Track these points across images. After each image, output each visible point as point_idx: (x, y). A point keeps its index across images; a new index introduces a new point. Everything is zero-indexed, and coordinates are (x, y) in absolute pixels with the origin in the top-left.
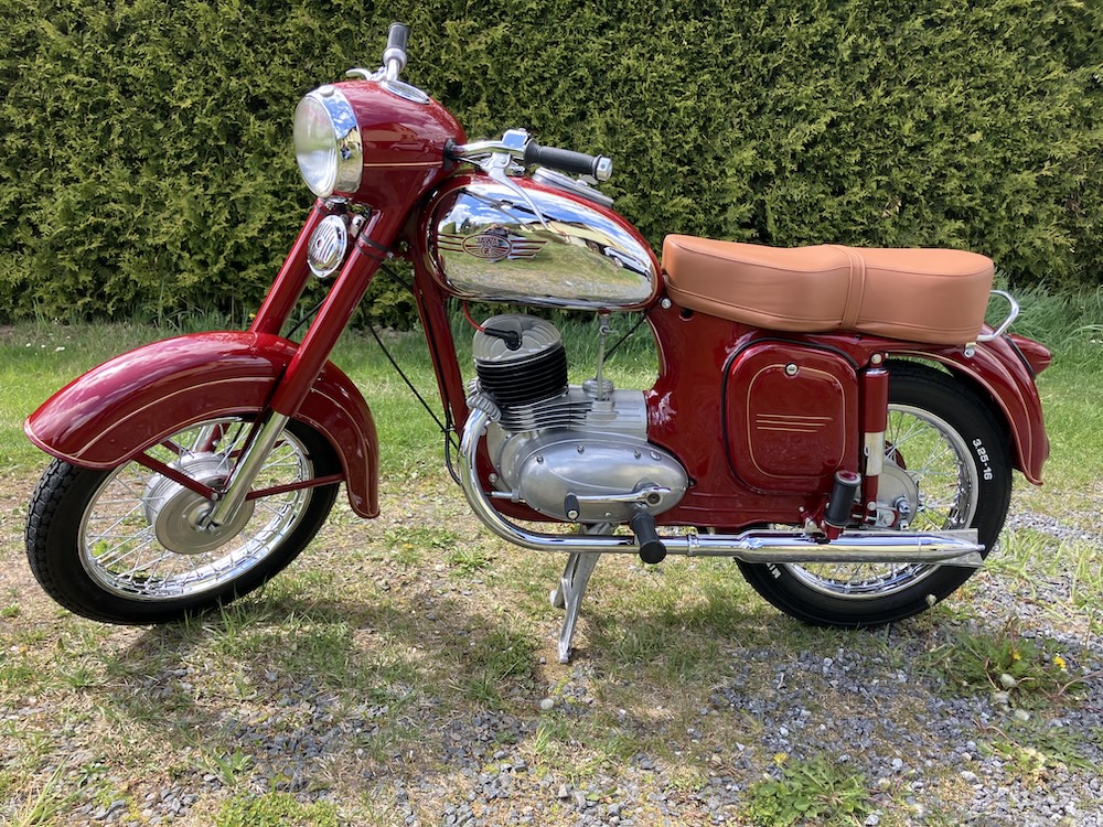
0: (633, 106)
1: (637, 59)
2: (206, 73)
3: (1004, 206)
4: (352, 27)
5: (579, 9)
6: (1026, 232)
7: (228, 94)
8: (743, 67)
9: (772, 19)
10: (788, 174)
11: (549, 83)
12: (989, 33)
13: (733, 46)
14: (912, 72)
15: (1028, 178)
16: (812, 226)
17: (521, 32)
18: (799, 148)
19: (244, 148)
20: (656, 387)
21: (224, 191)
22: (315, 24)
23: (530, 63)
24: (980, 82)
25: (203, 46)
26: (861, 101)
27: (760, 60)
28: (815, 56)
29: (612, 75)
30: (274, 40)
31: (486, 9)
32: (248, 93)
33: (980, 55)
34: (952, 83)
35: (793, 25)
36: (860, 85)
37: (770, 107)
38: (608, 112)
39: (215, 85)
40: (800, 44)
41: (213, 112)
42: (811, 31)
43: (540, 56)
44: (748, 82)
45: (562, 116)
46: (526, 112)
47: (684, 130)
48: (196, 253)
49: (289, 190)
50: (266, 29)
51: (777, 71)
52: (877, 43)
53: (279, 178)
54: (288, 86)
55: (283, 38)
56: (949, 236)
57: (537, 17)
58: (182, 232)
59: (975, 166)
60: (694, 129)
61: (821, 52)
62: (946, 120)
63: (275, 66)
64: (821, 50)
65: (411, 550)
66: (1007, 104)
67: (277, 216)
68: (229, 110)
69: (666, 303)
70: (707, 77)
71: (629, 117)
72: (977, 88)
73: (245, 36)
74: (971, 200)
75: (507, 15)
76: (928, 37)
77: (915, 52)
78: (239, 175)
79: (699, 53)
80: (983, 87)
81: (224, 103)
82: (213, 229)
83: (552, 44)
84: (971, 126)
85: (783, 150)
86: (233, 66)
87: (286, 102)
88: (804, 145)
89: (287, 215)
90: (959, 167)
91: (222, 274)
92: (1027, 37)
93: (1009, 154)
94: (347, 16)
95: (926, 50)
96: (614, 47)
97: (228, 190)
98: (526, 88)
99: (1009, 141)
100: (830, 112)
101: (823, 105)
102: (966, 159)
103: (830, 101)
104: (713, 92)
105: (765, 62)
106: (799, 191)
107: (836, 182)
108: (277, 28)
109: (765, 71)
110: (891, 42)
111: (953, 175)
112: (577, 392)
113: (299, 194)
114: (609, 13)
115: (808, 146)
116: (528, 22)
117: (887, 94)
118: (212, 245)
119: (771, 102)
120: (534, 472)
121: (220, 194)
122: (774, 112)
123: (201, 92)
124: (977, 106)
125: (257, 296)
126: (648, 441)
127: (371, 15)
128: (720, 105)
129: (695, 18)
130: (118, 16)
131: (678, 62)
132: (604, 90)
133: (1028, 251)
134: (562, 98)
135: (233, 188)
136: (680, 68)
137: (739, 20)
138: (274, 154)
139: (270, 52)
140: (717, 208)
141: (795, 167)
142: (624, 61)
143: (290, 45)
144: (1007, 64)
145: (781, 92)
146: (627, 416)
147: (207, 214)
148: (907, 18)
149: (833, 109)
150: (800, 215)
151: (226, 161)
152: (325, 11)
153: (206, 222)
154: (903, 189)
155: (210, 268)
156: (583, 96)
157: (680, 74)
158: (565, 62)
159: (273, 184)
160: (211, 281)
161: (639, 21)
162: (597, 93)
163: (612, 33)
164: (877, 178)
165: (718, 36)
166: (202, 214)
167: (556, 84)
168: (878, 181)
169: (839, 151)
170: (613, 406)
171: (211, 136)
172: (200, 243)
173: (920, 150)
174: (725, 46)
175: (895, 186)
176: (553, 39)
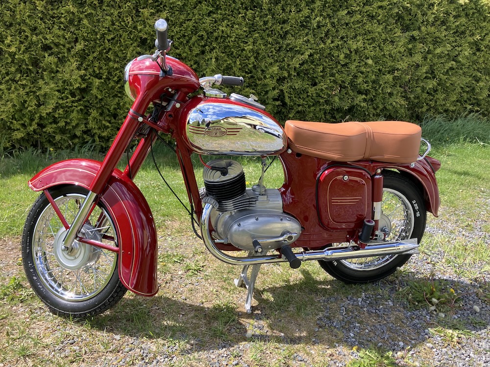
0: (225, 48)
1: (226, 27)
2: (20, 33)
3: (381, 89)
4: (93, 12)
5: (199, 5)
6: (389, 99)
7: (32, 43)
8: (272, 31)
9: (283, 10)
10: (293, 77)
11: (187, 38)
12: (372, 17)
13: (268, 21)
14: (342, 33)
15: (389, 77)
16: (304, 99)
17: (173, 15)
18: (298, 66)
19: (41, 69)
20: (284, 186)
21: (33, 90)
22: (75, 10)
23: (178, 29)
24: (369, 37)
25: (18, 20)
26: (322, 46)
27: (279, 27)
28: (302, 26)
29: (215, 34)
30: (53, 17)
31: (157, 4)
32: (42, 43)
33: (368, 27)
34: (358, 38)
35: (293, 12)
36: (321, 38)
37: (284, 48)
38: (214, 51)
39: (24, 39)
40: (296, 21)
41: (24, 52)
42: (300, 15)
43: (183, 25)
44: (274, 37)
45: (195, 53)
46: (177, 51)
47: (248, 58)
48: (19, 120)
49: (66, 89)
50: (50, 12)
51: (286, 33)
52: (327, 21)
53: (60, 83)
54: (62, 39)
55: (58, 16)
56: (360, 102)
57: (181, 8)
58: (12, 110)
59: (368, 72)
60: (252, 58)
62: (356, 53)
63: (56, 30)
64: (304, 23)
65: (165, 265)
66: (379, 46)
67: (61, 102)
68: (32, 51)
69: (290, 151)
70: (257, 35)
71: (223, 53)
72: (367, 40)
73: (39, 15)
74: (368, 86)
75: (167, 7)
76: (347, 19)
77: (343, 25)
78: (41, 82)
79: (253, 24)
80: (370, 39)
81: (30, 47)
82: (29, 109)
83: (188, 20)
84: (366, 56)
85: (290, 66)
86: (34, 30)
87: (62, 47)
88: (300, 64)
89: (66, 101)
90: (362, 73)
91: (34, 131)
92: (386, 18)
93: (381, 67)
94: (90, 6)
95: (347, 24)
96: (216, 22)
98: (177, 40)
99: (381, 62)
100: (309, 50)
101: (306, 47)
102: (365, 69)
103: (309, 45)
104: (260, 41)
105: (282, 28)
106: (298, 84)
107: (313, 80)
108: (55, 11)
109: (281, 33)
110: (332, 20)
111: (360, 76)
113: (71, 91)
114: (213, 6)
115: (301, 65)
116: (177, 10)
117: (332, 42)
118: (27, 116)
119: (285, 46)
120: (236, 230)
121: (31, 92)
122: (285, 50)
123: (18, 42)
124: (368, 48)
125: (51, 140)
126: (284, 212)
127: (102, 6)
128: (263, 47)
129: (251, 9)
131: (244, 29)
132: (212, 41)
133: (390, 107)
134: (194, 44)
135: (37, 89)
136: (245, 31)
137: (270, 10)
138: (57, 71)
139: (52, 23)
140: (264, 92)
141: (296, 74)
142: (221, 28)
143: (63, 20)
144: (379, 30)
145: (289, 42)
146: (274, 201)
147: (25, 101)
148: (339, 11)
149: (311, 49)
150: (298, 94)
151: (32, 75)
152: (79, 3)
153: (24, 105)
154: (340, 82)
155: (28, 128)
156: (203, 44)
157: (245, 33)
158: (194, 29)
159: (57, 86)
160: (28, 134)
161: (226, 10)
162: (209, 42)
163: (215, 16)
164: (329, 78)
165: (261, 17)
166: (22, 102)
167: (191, 38)
168: (330, 79)
169: (314, 67)
170: (267, 197)
171: (24, 64)
172: (21, 116)
173: (346, 66)
174: (264, 21)
175: (337, 81)
176: (188, 18)
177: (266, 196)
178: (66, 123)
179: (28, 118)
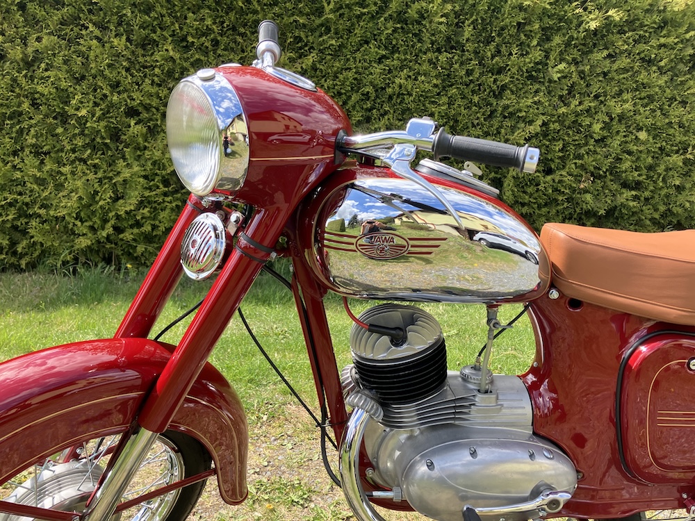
0: (404, 112)
1: (406, 79)
2: (95, 90)
3: (661, 179)
4: (202, 58)
5: (366, 46)
6: (677, 196)
7: (112, 105)
8: (480, 85)
9: (499, 52)
11: (344, 97)
12: (648, 62)
13: (472, 70)
14: (595, 88)
15: (677, 159)
16: (531, 195)
17: (324, 61)
18: (521, 141)
19: (123, 144)
21: (108, 175)
22: (177, 56)
23: (331, 83)
24: (643, 95)
25: (93, 71)
26: (563, 109)
27: (492, 79)
28: (530, 77)
29: (389, 91)
30: (145, 67)
31: (300, 45)
32: (126, 105)
33: (643, 77)
34: (625, 96)
35: (514, 56)
36: (561, 97)
37: (499, 112)
38: (386, 117)
39: (101, 99)
40: (520, 69)
41: (99, 119)
42: (527, 60)
43: (338, 78)
44: (484, 95)
45: (355, 120)
48: (86, 221)
49: (156, 174)
50: (141, 59)
51: (503, 88)
52: (573, 69)
53: (149, 165)
54: (155, 99)
55: (152, 66)
56: (627, 200)
57: (336, 51)
58: (76, 205)
59: (641, 152)
61: (534, 75)
62: (620, 121)
63: (146, 85)
64: (533, 73)
66: (661, 109)
67: (147, 193)
68: (112, 117)
69: (555, 295)
70: (455, 92)
72: (640, 99)
73: (124, 64)
74: (639, 175)
75: (314, 49)
76: (606, 65)
77: (598, 75)
78: (121, 163)
79: (448, 75)
80: (644, 98)
81: (108, 112)
82: (100, 203)
83: (346, 69)
84: (638, 125)
86: (115, 86)
87: (154, 110)
88: (525, 139)
89: (154, 193)
90: (630, 153)
91: (108, 238)
92: (673, 64)
93: (664, 144)
94: (199, 50)
95: (605, 74)
96: (390, 71)
97: (111, 175)
99: (664, 135)
100: (541, 116)
101: (536, 111)
102: (635, 148)
103: (541, 108)
104: (459, 102)
105: (495, 81)
107: (546, 164)
108: (148, 58)
109: (495, 87)
110: (581, 68)
111: (627, 159)
112: (455, 380)
113: (163, 177)
114: (386, 48)
115: (528, 140)
116: (329, 54)
117: (580, 103)
118: (98, 215)
119: (501, 109)
121: (105, 178)
122: (502, 116)
123: (91, 104)
124: (642, 111)
125: (131, 251)
126: (534, 433)
127: (217, 49)
128: (465, 111)
129: (446, 51)
130: (30, 50)
131: (435, 81)
132: (383, 101)
133: (680, 210)
134: (354, 107)
135: (115, 173)
136: (436, 86)
137: (476, 53)
138: (145, 148)
139: (142, 75)
142: (397, 81)
143: (157, 71)
144: (661, 82)
145: (507, 102)
146: (512, 408)
147: (96, 193)
148: (591, 52)
149: (543, 114)
151: (110, 153)
152: (184, 47)
153: (94, 198)
154: (592, 169)
155: (98, 233)
156: (369, 105)
157: (436, 89)
158: (356, 82)
159: (145, 170)
160: (99, 242)
161: (407, 53)
162: (379, 104)
163: (388, 62)
164: (574, 161)
165: (462, 64)
166: (92, 192)
167: (350, 97)
168: (575, 163)
169: (548, 143)
170: (497, 399)
171: (99, 136)
172: (90, 214)
173: (603, 141)
174: (467, 70)
175: (587, 167)
176: (347, 66)
177: (494, 396)
178: (154, 227)
179: (99, 218)
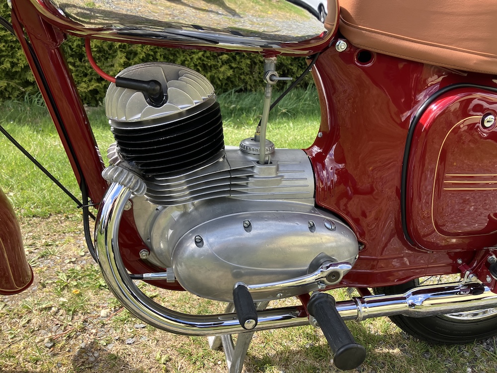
20: (318, 143)
65: (80, 295)
69: (342, 46)
112: (234, 155)
120: (192, 256)
126: (317, 206)
146: (293, 179)
170: (277, 170)
177: (274, 167)
